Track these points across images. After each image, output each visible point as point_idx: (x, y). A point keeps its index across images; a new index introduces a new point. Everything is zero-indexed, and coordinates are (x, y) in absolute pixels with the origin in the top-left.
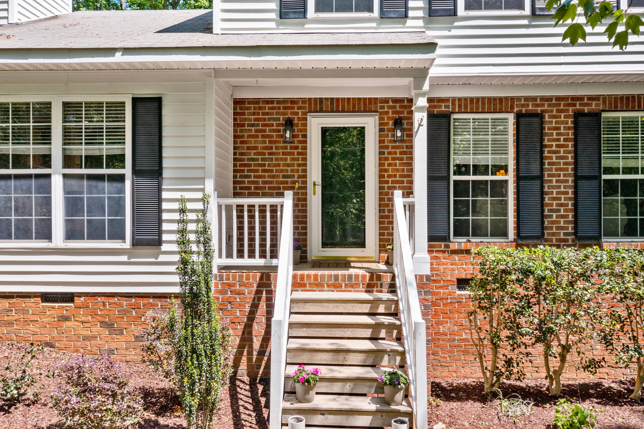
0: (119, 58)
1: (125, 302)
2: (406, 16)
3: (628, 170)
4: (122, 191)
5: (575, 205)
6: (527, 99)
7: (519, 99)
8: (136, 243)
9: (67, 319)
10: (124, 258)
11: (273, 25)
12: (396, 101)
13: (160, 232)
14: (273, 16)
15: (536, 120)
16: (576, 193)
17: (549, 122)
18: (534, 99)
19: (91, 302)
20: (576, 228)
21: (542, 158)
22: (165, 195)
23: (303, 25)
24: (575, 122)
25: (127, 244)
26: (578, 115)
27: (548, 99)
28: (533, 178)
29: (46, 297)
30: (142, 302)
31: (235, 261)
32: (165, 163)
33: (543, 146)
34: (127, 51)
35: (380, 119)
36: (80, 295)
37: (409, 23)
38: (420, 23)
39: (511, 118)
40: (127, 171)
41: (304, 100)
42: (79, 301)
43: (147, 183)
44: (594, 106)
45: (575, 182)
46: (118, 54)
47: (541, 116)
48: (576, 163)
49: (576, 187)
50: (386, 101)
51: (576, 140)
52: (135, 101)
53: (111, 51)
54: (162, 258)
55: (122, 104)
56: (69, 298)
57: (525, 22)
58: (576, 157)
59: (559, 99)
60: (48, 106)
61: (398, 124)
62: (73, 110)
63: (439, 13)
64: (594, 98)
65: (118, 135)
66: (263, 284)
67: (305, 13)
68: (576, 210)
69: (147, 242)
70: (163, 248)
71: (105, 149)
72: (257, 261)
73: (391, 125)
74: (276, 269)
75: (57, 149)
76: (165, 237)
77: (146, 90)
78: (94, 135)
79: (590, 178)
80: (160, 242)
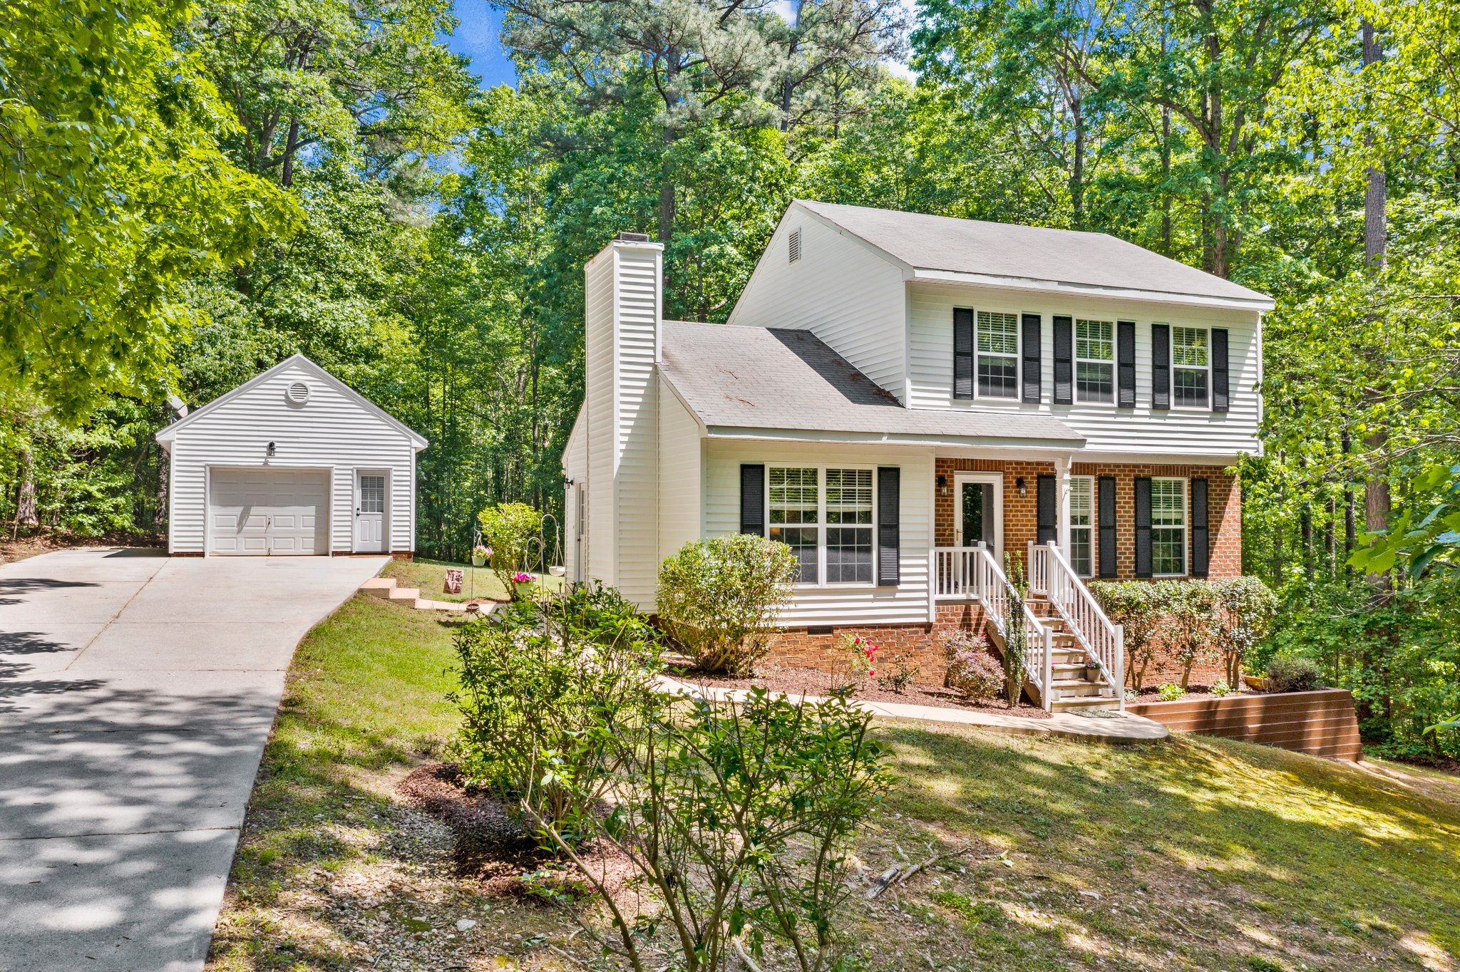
0: (885, 440)
1: (871, 631)
2: (1040, 403)
3: (1167, 522)
4: (870, 542)
5: (1136, 549)
6: (1105, 465)
7: (1099, 465)
8: (881, 583)
9: (827, 647)
10: (871, 596)
11: (948, 403)
12: (1018, 463)
13: (899, 575)
14: (948, 396)
15: (1111, 482)
16: (1136, 540)
17: (1120, 484)
18: (1109, 465)
19: (845, 633)
20: (1136, 567)
21: (1115, 512)
22: (902, 545)
23: (970, 405)
24: (1135, 485)
25: (874, 585)
26: (1137, 479)
27: (1117, 466)
28: (1109, 528)
29: (812, 630)
30: (883, 631)
31: (945, 596)
33: (1115, 503)
34: (892, 435)
35: (1004, 478)
36: (837, 627)
37: (1041, 408)
38: (1047, 408)
39: (1092, 479)
40: (874, 526)
41: (952, 461)
42: (836, 632)
43: (888, 537)
44: (1147, 473)
45: (1136, 530)
47: (1114, 479)
48: (1136, 516)
49: (1136, 535)
50: (1010, 463)
51: (1136, 498)
52: (881, 470)
53: (879, 435)
54: (898, 595)
55: (870, 472)
56: (828, 630)
57: (1112, 412)
58: (1136, 512)
59: (1125, 466)
60: (815, 472)
61: (1020, 483)
62: (832, 475)
63: (1061, 402)
64: (1146, 466)
65: (867, 496)
66: (967, 613)
67: (972, 396)
68: (1136, 553)
69: (889, 583)
70: (900, 587)
71: (857, 507)
72: (961, 596)
73: (1014, 483)
74: (975, 601)
75: (822, 508)
76: (902, 579)
77: (888, 462)
78: (849, 496)
79: (1145, 528)
80: (898, 582)
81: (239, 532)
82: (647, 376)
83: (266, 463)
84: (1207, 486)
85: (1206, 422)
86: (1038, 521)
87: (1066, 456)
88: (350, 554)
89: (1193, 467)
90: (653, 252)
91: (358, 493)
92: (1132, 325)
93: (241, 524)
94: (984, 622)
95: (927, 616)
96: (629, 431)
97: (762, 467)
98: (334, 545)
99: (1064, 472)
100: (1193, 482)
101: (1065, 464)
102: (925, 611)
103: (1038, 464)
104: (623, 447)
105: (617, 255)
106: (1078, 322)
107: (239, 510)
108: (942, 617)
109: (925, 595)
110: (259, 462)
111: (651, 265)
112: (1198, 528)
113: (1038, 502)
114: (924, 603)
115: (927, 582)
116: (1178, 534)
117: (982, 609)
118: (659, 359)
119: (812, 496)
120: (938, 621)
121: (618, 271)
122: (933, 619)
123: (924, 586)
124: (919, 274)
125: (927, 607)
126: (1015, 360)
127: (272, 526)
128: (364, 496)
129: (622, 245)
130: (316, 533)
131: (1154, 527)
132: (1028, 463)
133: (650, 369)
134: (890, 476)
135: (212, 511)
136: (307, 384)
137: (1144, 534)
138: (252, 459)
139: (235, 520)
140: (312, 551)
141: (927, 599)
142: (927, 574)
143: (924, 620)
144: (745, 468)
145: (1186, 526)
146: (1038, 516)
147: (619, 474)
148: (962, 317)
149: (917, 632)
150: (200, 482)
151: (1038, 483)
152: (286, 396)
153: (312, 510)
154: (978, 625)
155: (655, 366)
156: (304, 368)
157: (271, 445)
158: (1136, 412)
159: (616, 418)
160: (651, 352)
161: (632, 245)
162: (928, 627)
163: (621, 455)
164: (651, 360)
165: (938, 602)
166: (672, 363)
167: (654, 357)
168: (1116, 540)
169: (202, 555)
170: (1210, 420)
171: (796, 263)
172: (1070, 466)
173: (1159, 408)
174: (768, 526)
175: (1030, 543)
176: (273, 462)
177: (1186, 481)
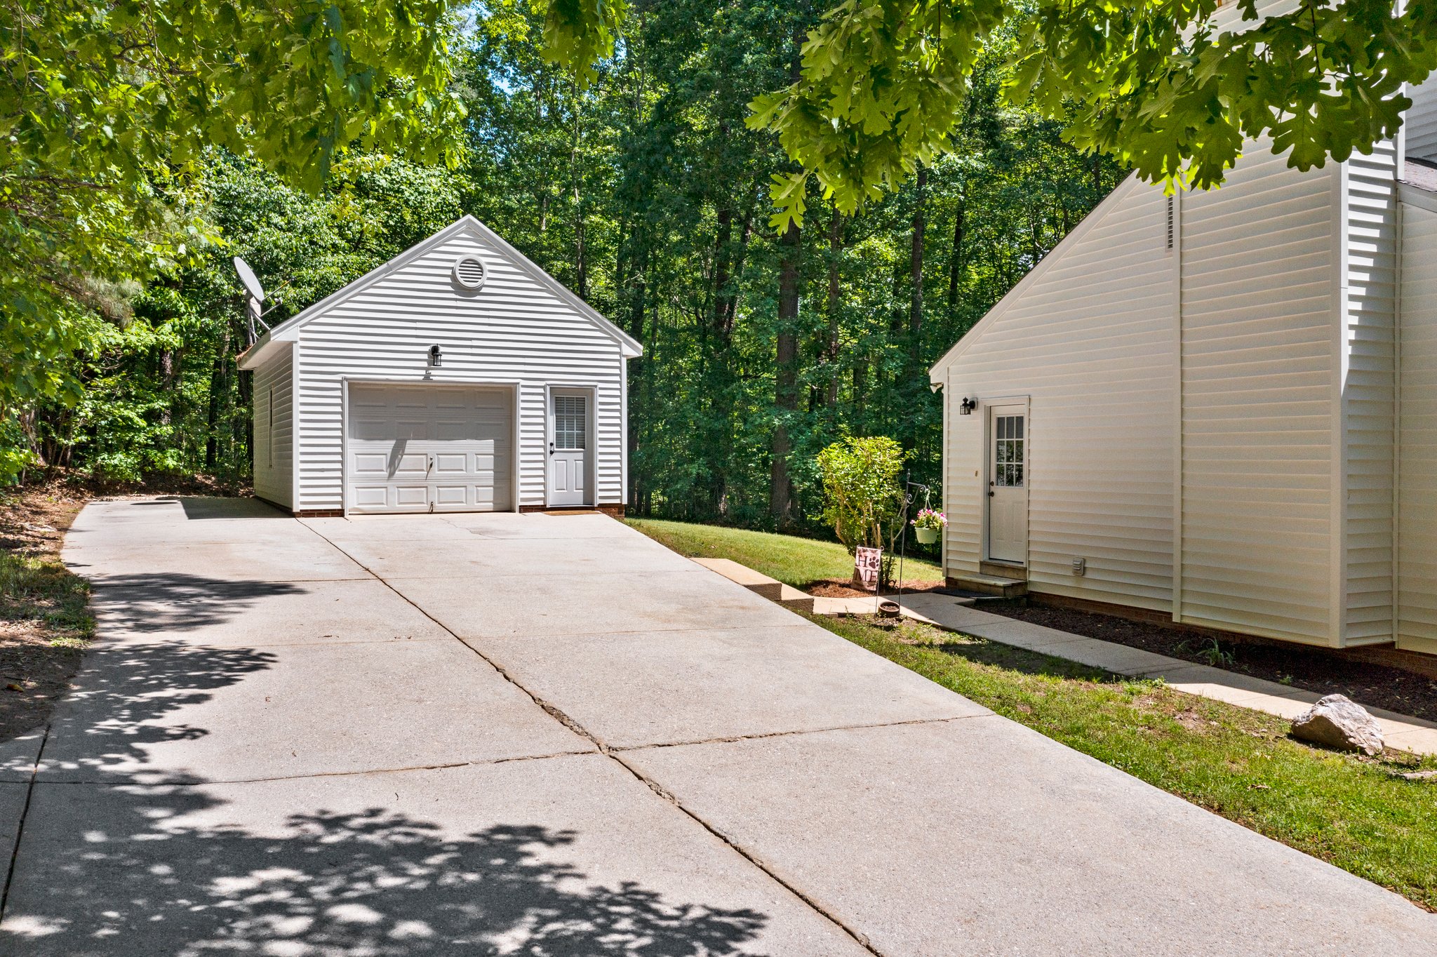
81: (391, 474)
82: (1384, 204)
83: (427, 377)
88: (543, 509)
91: (552, 420)
93: (393, 465)
98: (523, 494)
107: (390, 444)
110: (418, 376)
118: (1401, 174)
127: (435, 472)
128: (559, 425)
130: (496, 479)
133: (1387, 191)
135: (354, 446)
136: (482, 260)
138: (409, 370)
139: (384, 461)
140: (490, 506)
150: (334, 405)
152: (453, 277)
153: (488, 445)
155: (1395, 186)
156: (477, 237)
157: (435, 350)
160: (1390, 160)
163: (1352, 335)
164: (1388, 175)
167: (1395, 169)
169: (340, 513)
176: (438, 375)
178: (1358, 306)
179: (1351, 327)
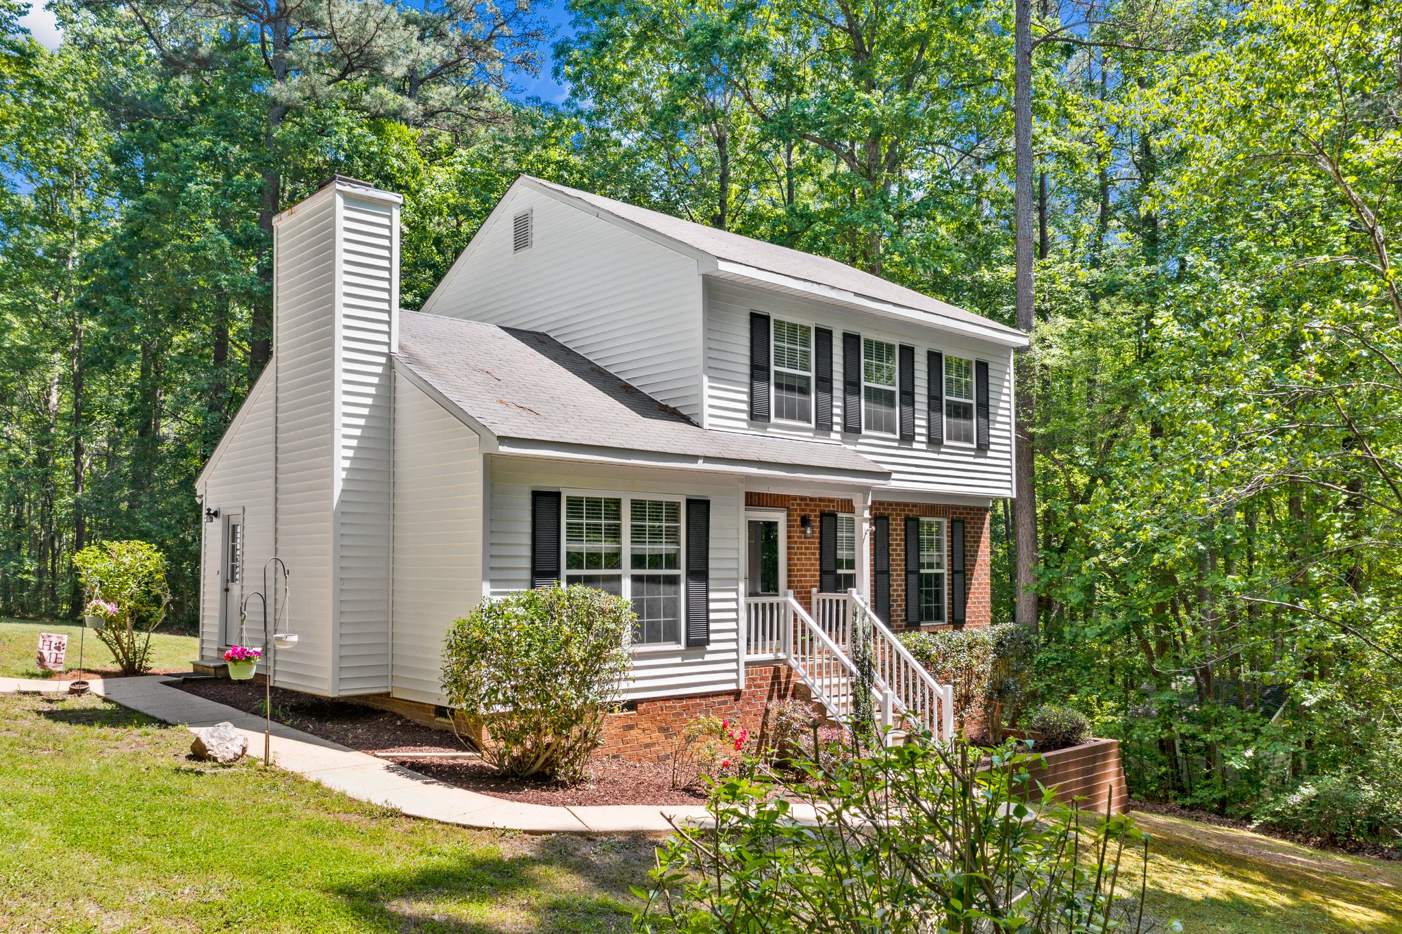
0: (701, 465)
1: (678, 704)
2: (832, 430)
3: (930, 565)
4: (677, 593)
5: (906, 597)
6: (884, 503)
8: (689, 643)
9: (631, 727)
10: (678, 660)
11: (744, 425)
12: (803, 499)
13: (708, 632)
14: (745, 416)
15: (885, 522)
16: (906, 585)
17: (893, 524)
19: (651, 707)
20: (906, 615)
21: (888, 555)
22: (712, 595)
23: (765, 428)
24: (905, 525)
25: (682, 647)
26: (906, 519)
27: (890, 504)
28: (883, 572)
30: (690, 702)
31: (753, 657)
32: (712, 564)
33: (889, 545)
34: (707, 459)
35: (788, 515)
36: (642, 701)
37: (833, 435)
38: (838, 437)
40: (682, 572)
42: (641, 707)
43: (697, 586)
44: (915, 512)
45: (906, 575)
46: (700, 461)
47: (887, 518)
48: (906, 560)
49: (906, 580)
50: (795, 498)
51: (906, 540)
52: (689, 502)
53: (694, 458)
54: (708, 658)
55: (678, 504)
56: (634, 705)
57: (896, 444)
58: (906, 555)
59: (898, 504)
60: (617, 502)
61: (805, 521)
62: (638, 507)
63: (851, 430)
64: (915, 505)
65: (673, 535)
66: (776, 677)
67: (769, 417)
68: (906, 600)
69: (697, 644)
70: (709, 648)
71: (664, 548)
72: (769, 656)
73: (799, 523)
74: (784, 661)
75: (627, 548)
76: (712, 637)
77: (697, 493)
78: (656, 535)
79: (912, 572)
80: (708, 642)
82: (379, 370)
84: (964, 527)
85: (971, 459)
86: (821, 565)
87: (865, 490)
89: (952, 507)
90: (388, 205)
92: (912, 350)
94: (791, 686)
95: (737, 681)
96: (354, 443)
97: (557, 495)
99: (864, 508)
100: (953, 523)
101: (865, 501)
102: (733, 676)
103: (821, 500)
104: (347, 464)
105: (340, 201)
106: (867, 341)
108: (751, 681)
109: (733, 656)
111: (386, 221)
112: (958, 572)
113: (821, 543)
114: (733, 666)
115: (736, 641)
116: (939, 577)
117: (790, 669)
118: (395, 349)
119: (614, 533)
120: (748, 687)
121: (341, 224)
122: (742, 686)
123: (733, 645)
124: (723, 266)
125: (737, 671)
126: (808, 378)
129: (347, 189)
131: (922, 571)
132: (812, 499)
133: (383, 360)
134: (699, 509)
137: (913, 579)
141: (737, 661)
142: (737, 631)
143: (733, 687)
144: (536, 495)
145: (945, 571)
146: (821, 560)
147: (342, 502)
148: (759, 322)
149: (725, 702)
151: (821, 522)
154: (786, 689)
155: (389, 357)
158: (915, 445)
159: (337, 425)
160: (384, 338)
161: (360, 191)
162: (737, 694)
163: (344, 475)
164: (385, 349)
165: (747, 664)
166: (410, 355)
167: (389, 344)
168: (889, 586)
170: (974, 457)
171: (523, 252)
172: (869, 503)
173: (934, 442)
174: (565, 572)
175: (814, 590)
177: (945, 522)
178: (350, 453)
179: (344, 469)
